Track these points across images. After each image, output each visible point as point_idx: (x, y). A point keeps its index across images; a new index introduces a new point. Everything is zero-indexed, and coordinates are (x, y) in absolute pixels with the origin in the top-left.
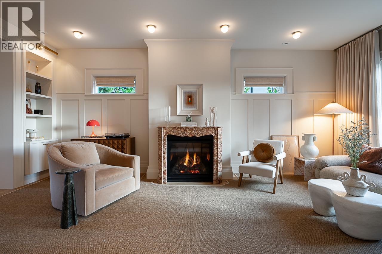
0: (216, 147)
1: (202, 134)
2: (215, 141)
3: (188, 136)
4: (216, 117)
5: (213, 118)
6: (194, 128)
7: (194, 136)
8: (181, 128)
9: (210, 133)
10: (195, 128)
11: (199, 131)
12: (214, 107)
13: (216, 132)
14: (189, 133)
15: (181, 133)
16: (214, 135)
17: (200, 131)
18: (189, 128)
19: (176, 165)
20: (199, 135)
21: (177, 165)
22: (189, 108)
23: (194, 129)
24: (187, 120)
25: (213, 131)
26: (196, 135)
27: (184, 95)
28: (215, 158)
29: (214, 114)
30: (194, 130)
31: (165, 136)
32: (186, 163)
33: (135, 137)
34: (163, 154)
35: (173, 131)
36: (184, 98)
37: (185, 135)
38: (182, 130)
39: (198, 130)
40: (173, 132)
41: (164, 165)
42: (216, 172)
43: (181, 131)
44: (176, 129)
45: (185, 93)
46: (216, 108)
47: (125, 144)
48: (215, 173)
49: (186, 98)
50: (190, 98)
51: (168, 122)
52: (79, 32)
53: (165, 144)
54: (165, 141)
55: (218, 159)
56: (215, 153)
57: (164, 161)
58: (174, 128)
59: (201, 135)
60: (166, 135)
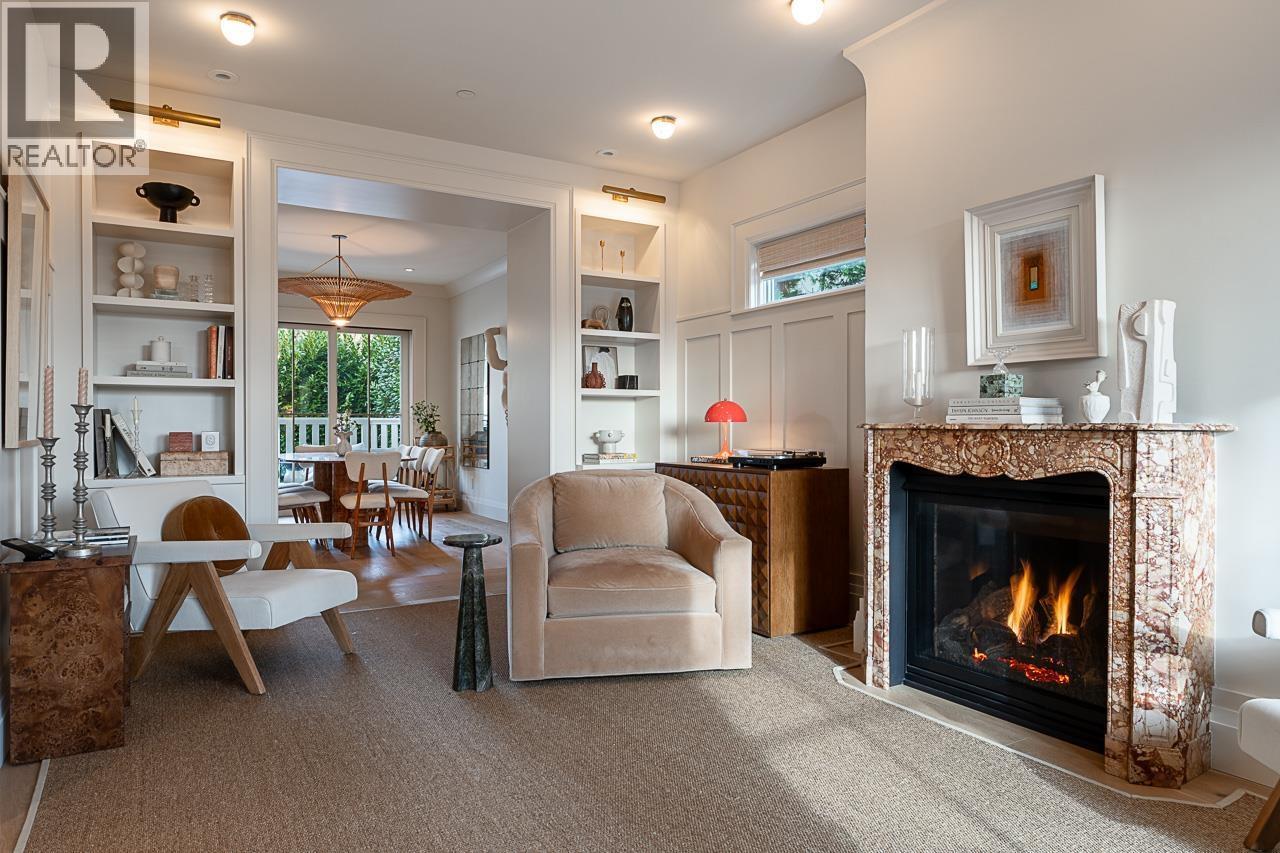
0: (1124, 552)
1: (1046, 469)
2: (1117, 510)
3: (975, 471)
5: (1137, 373)
6: (1002, 430)
7: (1004, 475)
8: (943, 431)
9: (1085, 459)
10: (1005, 429)
11: (1025, 448)
12: (1144, 304)
13: (1127, 456)
14: (976, 456)
15: (945, 457)
16: (1109, 473)
17: (1031, 450)
18: (979, 431)
19: (958, 615)
20: (1026, 468)
21: (964, 620)
23: (1002, 438)
24: (984, 390)
25: (1109, 452)
26: (1012, 473)
27: (1004, 259)
28: (1117, 616)
29: (1144, 343)
30: (1002, 443)
31: (879, 467)
33: (846, 470)
34: (875, 547)
35: (909, 443)
36: (1007, 273)
37: (958, 467)
38: (948, 440)
39: (1022, 442)
40: (910, 450)
41: (876, 602)
42: (1125, 703)
43: (943, 448)
44: (924, 434)
45: (1009, 247)
47: (765, 491)
48: (1116, 708)
49: (1017, 271)
50: (1034, 271)
51: (919, 403)
52: (663, 117)
53: (880, 506)
54: (879, 492)
55: (1138, 625)
56: (1117, 588)
57: (876, 584)
58: (914, 431)
59: (1039, 474)
60: (884, 462)
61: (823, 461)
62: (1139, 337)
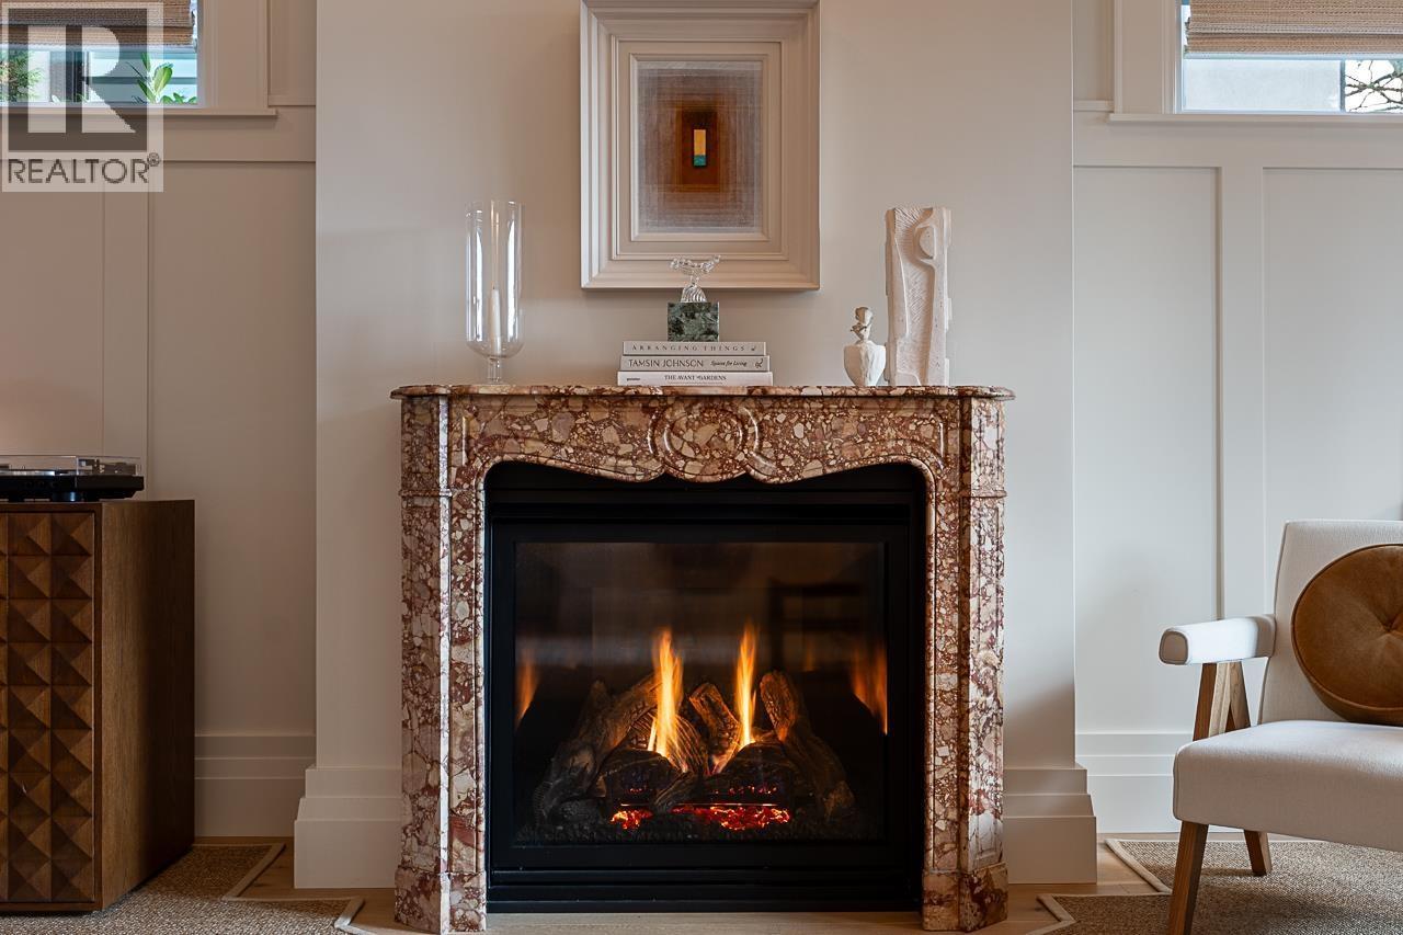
0: (949, 583)
1: (824, 460)
2: (939, 519)
3: (691, 471)
4: (947, 301)
5: (919, 314)
6: (744, 398)
7: (748, 473)
8: (625, 398)
9: (889, 444)
10: (758, 396)
11: (787, 428)
12: (928, 212)
13: (955, 436)
14: (693, 445)
15: (625, 449)
16: (927, 464)
17: (799, 430)
18: (698, 398)
19: (575, 753)
20: (788, 462)
21: (585, 759)
22: (697, 223)
23: (744, 410)
24: (676, 330)
25: (927, 431)
26: (764, 470)
27: (645, 105)
28: (941, 680)
29: (930, 272)
30: (743, 420)
31: (465, 474)
32: (664, 735)
33: (191, 504)
34: (452, 642)
35: (542, 425)
36: (650, 133)
37: (654, 468)
38: (633, 417)
39: (781, 418)
40: (542, 437)
41: (457, 755)
42: (953, 815)
43: (622, 431)
44: (577, 405)
45: (657, 88)
46: (946, 215)
47: (85, 554)
48: (941, 825)
49: (669, 130)
50: (700, 137)
51: (498, 351)
53: (469, 555)
54: (465, 525)
55: (974, 693)
56: (941, 639)
57: (457, 716)
58: (553, 401)
59: (813, 470)
60: (478, 464)
61: (138, 484)
62: (925, 261)
